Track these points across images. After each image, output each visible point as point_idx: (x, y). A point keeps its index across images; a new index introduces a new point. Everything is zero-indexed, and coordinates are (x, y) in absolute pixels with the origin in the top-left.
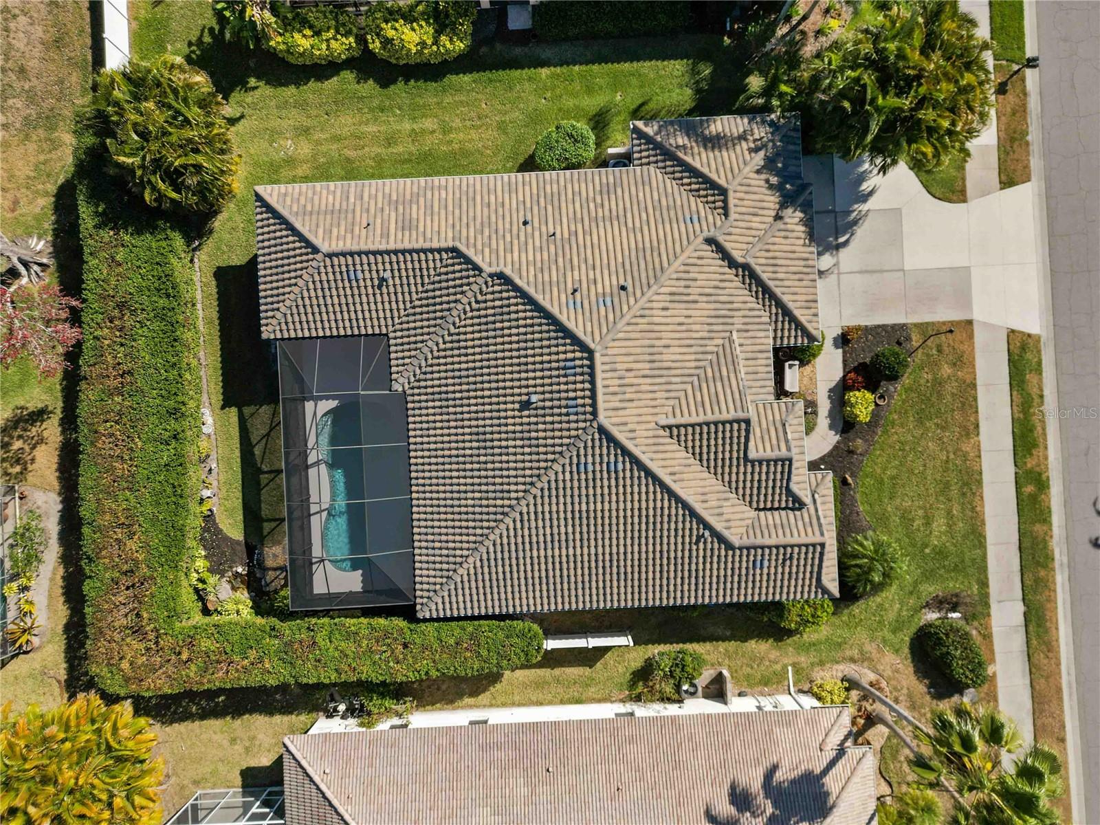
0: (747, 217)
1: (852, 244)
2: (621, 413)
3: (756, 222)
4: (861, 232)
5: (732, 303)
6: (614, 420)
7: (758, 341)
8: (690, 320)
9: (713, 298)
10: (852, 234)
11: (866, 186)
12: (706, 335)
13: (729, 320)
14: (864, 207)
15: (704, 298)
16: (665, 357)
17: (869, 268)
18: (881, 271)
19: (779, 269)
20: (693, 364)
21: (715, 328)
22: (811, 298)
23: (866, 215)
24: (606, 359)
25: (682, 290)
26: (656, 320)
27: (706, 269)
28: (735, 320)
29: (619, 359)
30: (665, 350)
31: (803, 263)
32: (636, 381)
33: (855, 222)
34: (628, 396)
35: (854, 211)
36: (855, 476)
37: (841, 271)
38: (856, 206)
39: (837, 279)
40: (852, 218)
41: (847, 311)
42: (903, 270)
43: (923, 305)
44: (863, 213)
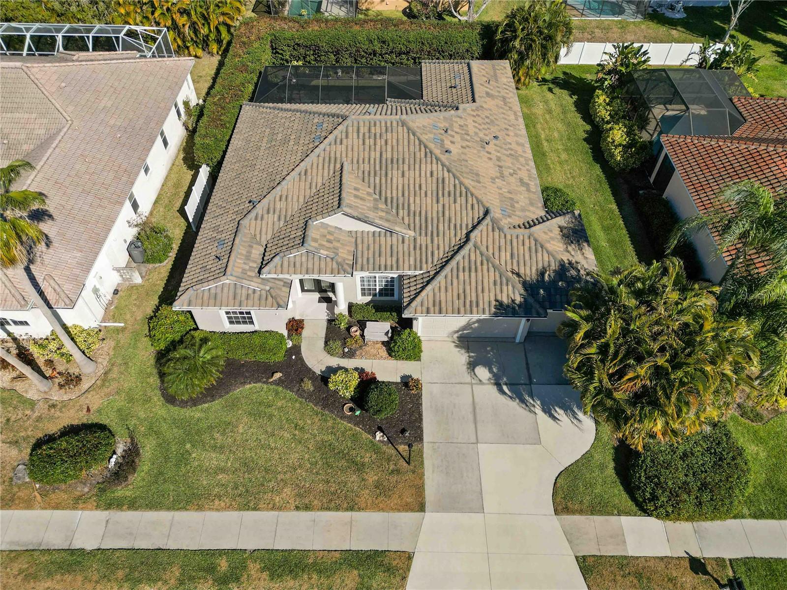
0: (509, 248)
1: (501, 397)
2: (355, 135)
3: (505, 256)
4: (514, 406)
5: (438, 236)
6: (350, 129)
7: (406, 258)
8: (423, 195)
9: (441, 219)
10: (511, 398)
12: (412, 208)
13: (423, 232)
14: (538, 410)
15: (441, 209)
16: (395, 172)
17: (478, 411)
18: (475, 423)
19: (467, 273)
20: (389, 195)
21: (417, 218)
22: (444, 309)
23: (530, 411)
24: (395, 124)
25: (447, 189)
26: (423, 166)
27: (464, 212)
28: (423, 237)
29: (395, 135)
30: (400, 172)
31: (474, 299)
32: (378, 147)
33: (523, 401)
34: (367, 141)
35: (533, 400)
36: (279, 382)
37: (474, 386)
38: (539, 402)
39: (466, 382)
40: (527, 398)
41: (436, 389)
42: (477, 443)
43: (442, 460)
44: (532, 408)
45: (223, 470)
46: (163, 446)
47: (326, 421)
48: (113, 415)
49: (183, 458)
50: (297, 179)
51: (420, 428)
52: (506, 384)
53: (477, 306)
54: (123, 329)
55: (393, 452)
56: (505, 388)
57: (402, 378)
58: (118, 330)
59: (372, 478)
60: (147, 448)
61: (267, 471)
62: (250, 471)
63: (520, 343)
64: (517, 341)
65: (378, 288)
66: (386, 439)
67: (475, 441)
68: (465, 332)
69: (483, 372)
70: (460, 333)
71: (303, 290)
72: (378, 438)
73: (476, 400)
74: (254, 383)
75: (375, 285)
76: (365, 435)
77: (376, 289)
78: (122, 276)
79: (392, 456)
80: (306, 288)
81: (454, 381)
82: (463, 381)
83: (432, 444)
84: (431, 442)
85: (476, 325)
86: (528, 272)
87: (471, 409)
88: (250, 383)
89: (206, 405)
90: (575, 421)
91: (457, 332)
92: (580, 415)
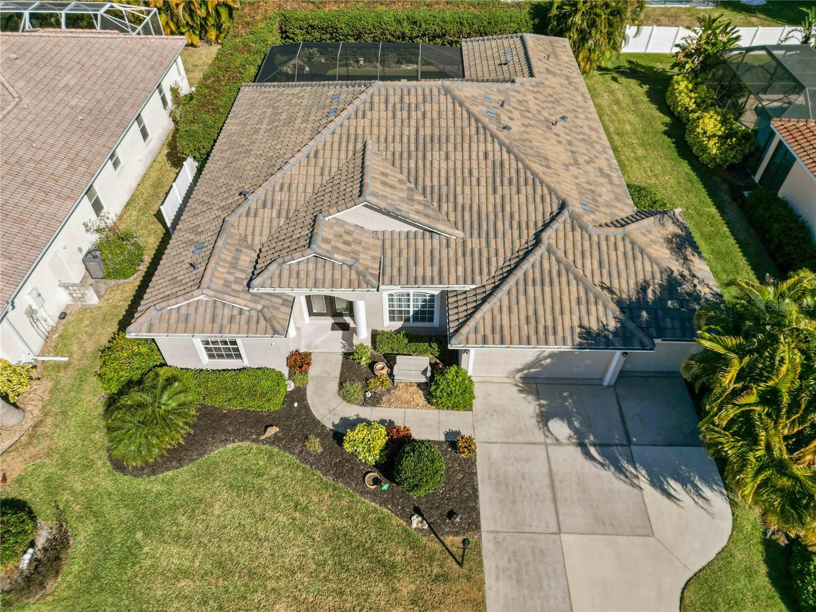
0: (596, 253)
1: (588, 464)
2: (383, 106)
3: (591, 264)
4: (608, 475)
5: (496, 237)
6: (376, 99)
7: (453, 269)
8: (474, 182)
9: (500, 215)
10: (602, 465)
11: (675, 486)
12: (460, 200)
13: (475, 233)
14: (644, 483)
15: (499, 201)
16: (436, 154)
17: (558, 485)
18: (555, 501)
19: (538, 288)
20: (428, 183)
21: (467, 215)
22: (507, 337)
23: (633, 485)
24: (435, 92)
25: (507, 175)
26: (474, 146)
27: (531, 206)
28: (476, 240)
29: (436, 107)
30: (443, 154)
31: (550, 323)
32: (413, 123)
33: (620, 470)
34: (398, 114)
35: (635, 468)
36: (274, 440)
37: (550, 448)
38: (643, 472)
39: (538, 441)
40: (626, 465)
41: (496, 451)
42: (559, 532)
43: (510, 560)
44: (636, 481)
45: (185, 573)
46: (103, 535)
47: (339, 498)
48: (38, 487)
49: (131, 553)
50: (304, 161)
51: (475, 510)
52: (594, 445)
53: (555, 333)
54: (67, 365)
55: (438, 546)
56: (593, 451)
57: (447, 434)
58: (58, 367)
59: (406, 587)
60: (81, 538)
61: (251, 574)
62: (227, 574)
63: (609, 386)
64: (606, 382)
65: (411, 309)
66: (426, 527)
67: (556, 530)
68: (532, 370)
69: (560, 428)
70: (526, 372)
71: (311, 313)
72: (414, 525)
73: (554, 469)
74: (240, 441)
75: (409, 307)
76: (396, 521)
77: (408, 312)
78: (71, 294)
79: (435, 554)
80: (315, 311)
81: (520, 439)
82: (533, 440)
83: (494, 535)
84: (492, 532)
85: (548, 361)
86: (624, 286)
87: (547, 481)
88: (234, 442)
89: (170, 473)
90: (700, 501)
91: (521, 370)
92: (707, 491)
